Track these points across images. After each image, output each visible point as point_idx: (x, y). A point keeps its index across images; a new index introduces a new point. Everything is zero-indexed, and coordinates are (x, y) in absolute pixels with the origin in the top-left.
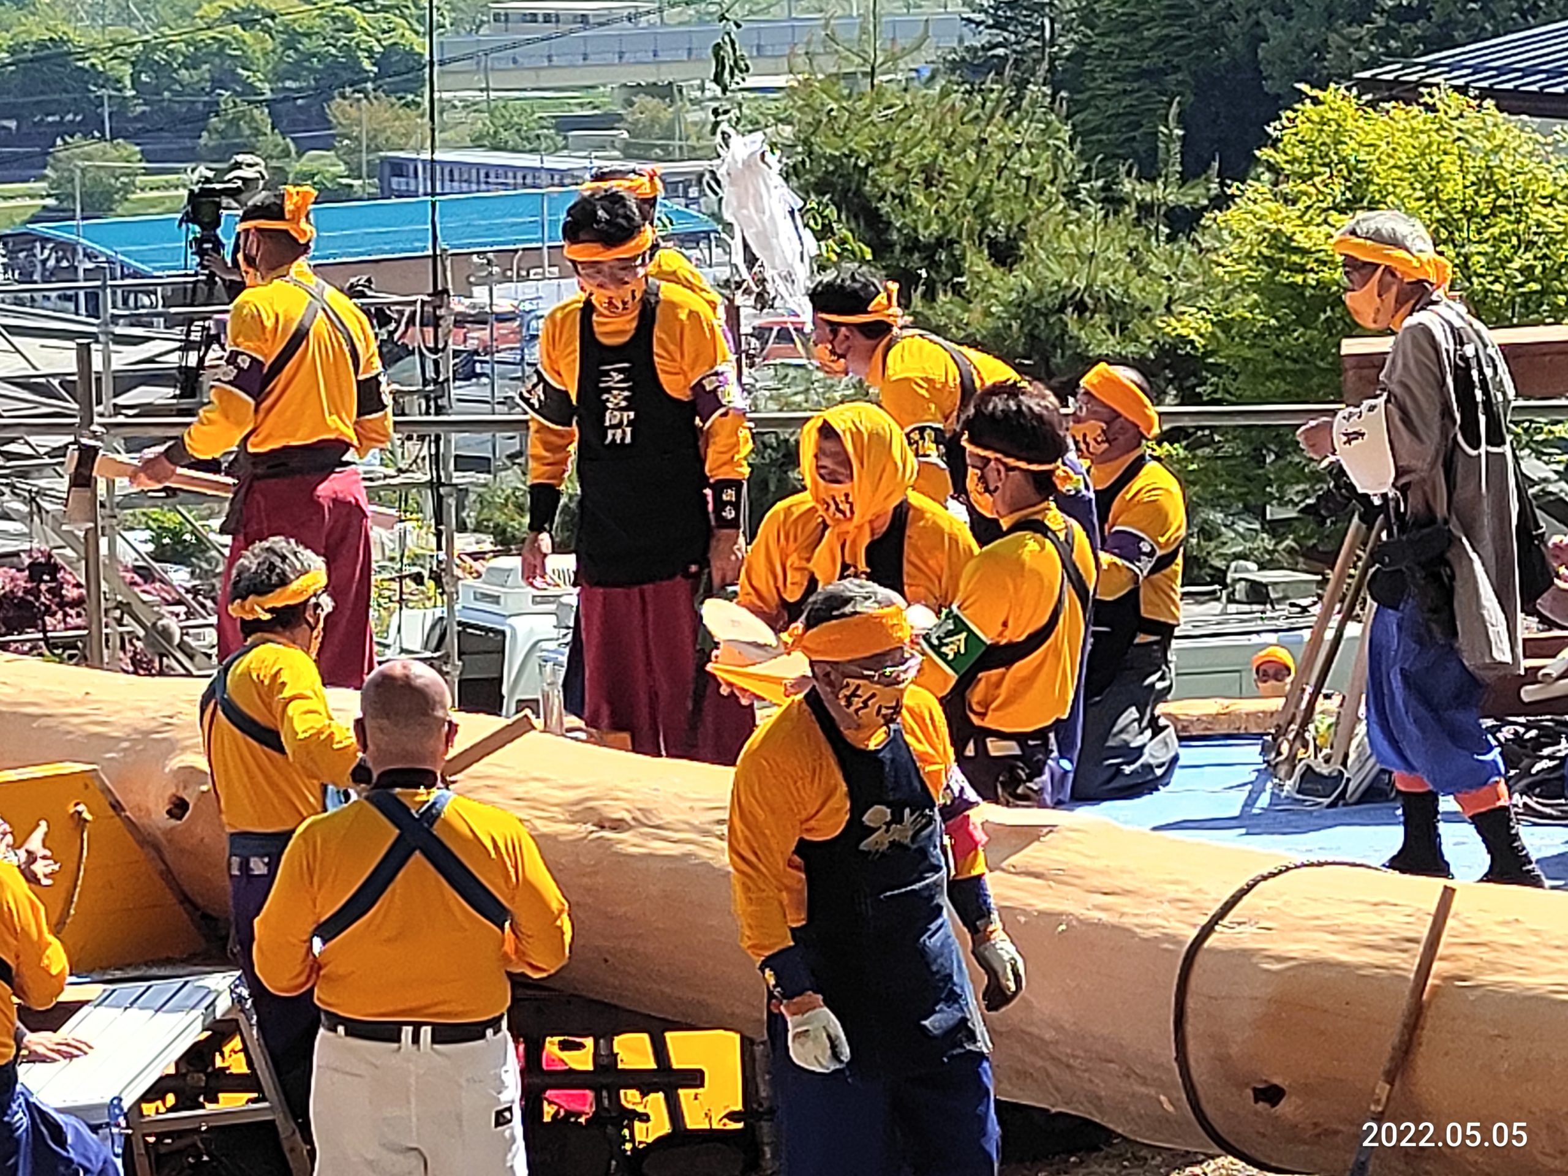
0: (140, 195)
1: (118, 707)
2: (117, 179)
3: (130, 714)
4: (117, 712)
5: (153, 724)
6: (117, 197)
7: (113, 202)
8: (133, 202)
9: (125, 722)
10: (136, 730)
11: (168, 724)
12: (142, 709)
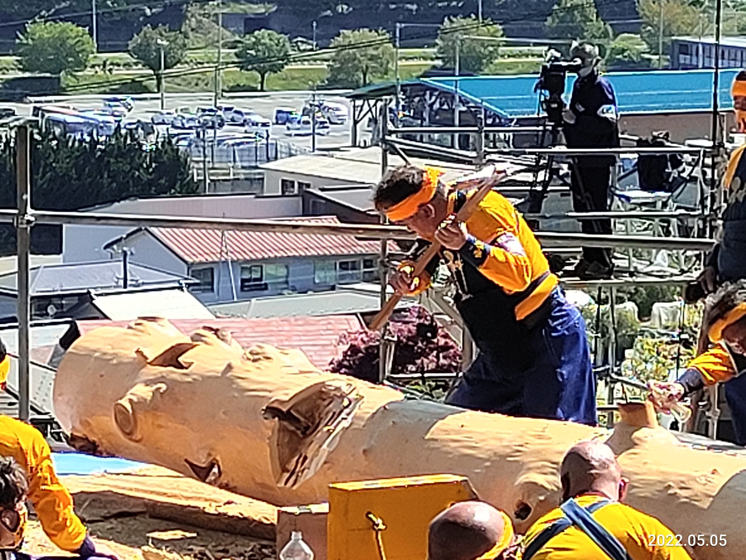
0: (500, 60)
1: (483, 437)
2: (485, 48)
3: (493, 442)
4: (483, 440)
5: (508, 451)
6: (484, 61)
7: (481, 64)
8: (496, 65)
9: (487, 447)
10: (495, 454)
11: (518, 451)
12: (501, 439)
